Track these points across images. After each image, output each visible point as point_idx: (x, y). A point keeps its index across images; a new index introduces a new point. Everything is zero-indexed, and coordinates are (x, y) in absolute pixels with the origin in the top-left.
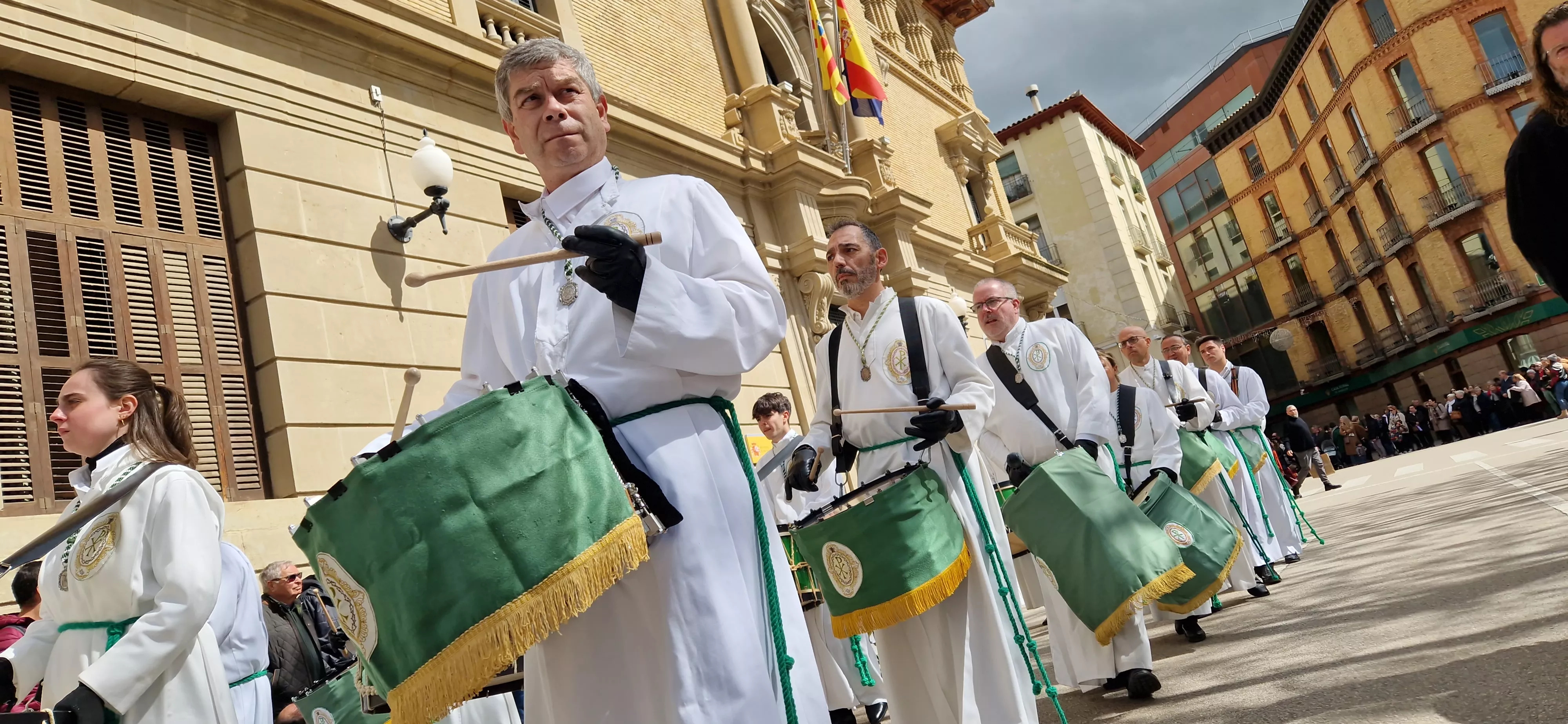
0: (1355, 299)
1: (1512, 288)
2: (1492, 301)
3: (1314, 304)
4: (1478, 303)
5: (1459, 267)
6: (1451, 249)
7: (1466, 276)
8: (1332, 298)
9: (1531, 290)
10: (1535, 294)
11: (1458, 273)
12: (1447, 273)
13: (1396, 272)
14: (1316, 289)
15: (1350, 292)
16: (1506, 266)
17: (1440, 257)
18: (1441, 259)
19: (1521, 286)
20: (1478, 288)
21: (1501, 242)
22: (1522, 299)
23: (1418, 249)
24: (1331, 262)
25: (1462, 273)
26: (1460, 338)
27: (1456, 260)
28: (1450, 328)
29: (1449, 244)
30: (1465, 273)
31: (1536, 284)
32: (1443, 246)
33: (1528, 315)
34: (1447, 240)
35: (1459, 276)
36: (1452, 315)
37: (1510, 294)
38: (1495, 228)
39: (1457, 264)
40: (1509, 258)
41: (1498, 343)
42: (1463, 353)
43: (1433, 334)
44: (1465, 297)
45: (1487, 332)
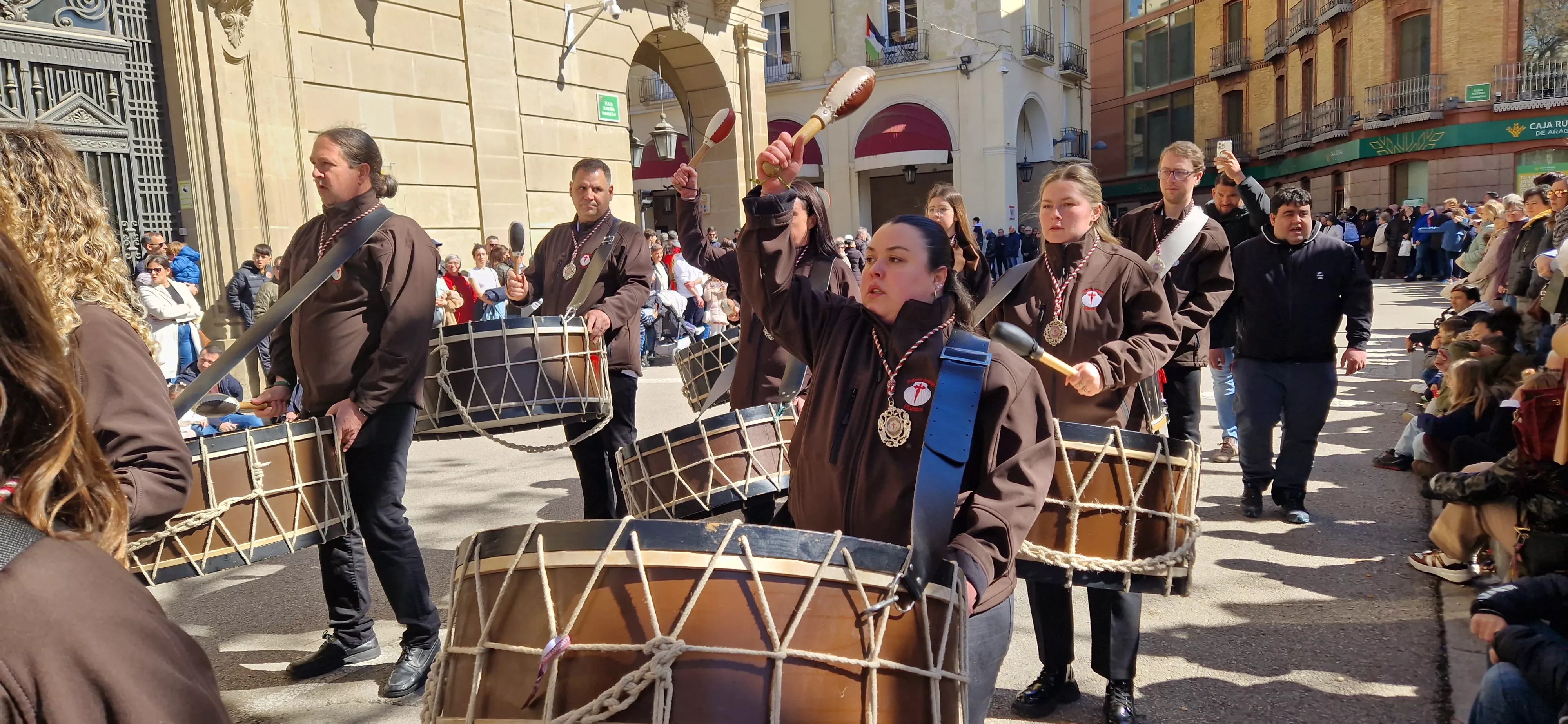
0: (1280, 73)
1: (1432, 98)
2: (1403, 109)
3: (1237, 68)
4: (1388, 108)
5: (1386, 56)
6: (1386, 30)
7: (1390, 69)
8: (1261, 64)
9: (1453, 105)
10: (1456, 111)
11: (1382, 63)
12: (1370, 61)
13: (1325, 44)
14: (1247, 49)
15: (1278, 60)
16: (1437, 66)
17: (1370, 37)
18: (1371, 40)
19: (1443, 97)
20: (1395, 89)
21: (1444, 32)
22: (1439, 115)
23: (1354, 21)
24: (1274, 18)
25: (1385, 65)
26: (1352, 149)
27: (1386, 45)
28: (1350, 133)
29: (1387, 24)
30: (1390, 65)
31: (1461, 98)
32: (1379, 22)
33: (1437, 136)
34: (1387, 14)
35: (1382, 68)
36: (1356, 118)
37: (1426, 105)
38: (1445, 11)
39: (1385, 51)
40: (1446, 57)
41: (1391, 165)
42: (1352, 167)
43: (1329, 136)
44: (1379, 97)
45: (1384, 148)
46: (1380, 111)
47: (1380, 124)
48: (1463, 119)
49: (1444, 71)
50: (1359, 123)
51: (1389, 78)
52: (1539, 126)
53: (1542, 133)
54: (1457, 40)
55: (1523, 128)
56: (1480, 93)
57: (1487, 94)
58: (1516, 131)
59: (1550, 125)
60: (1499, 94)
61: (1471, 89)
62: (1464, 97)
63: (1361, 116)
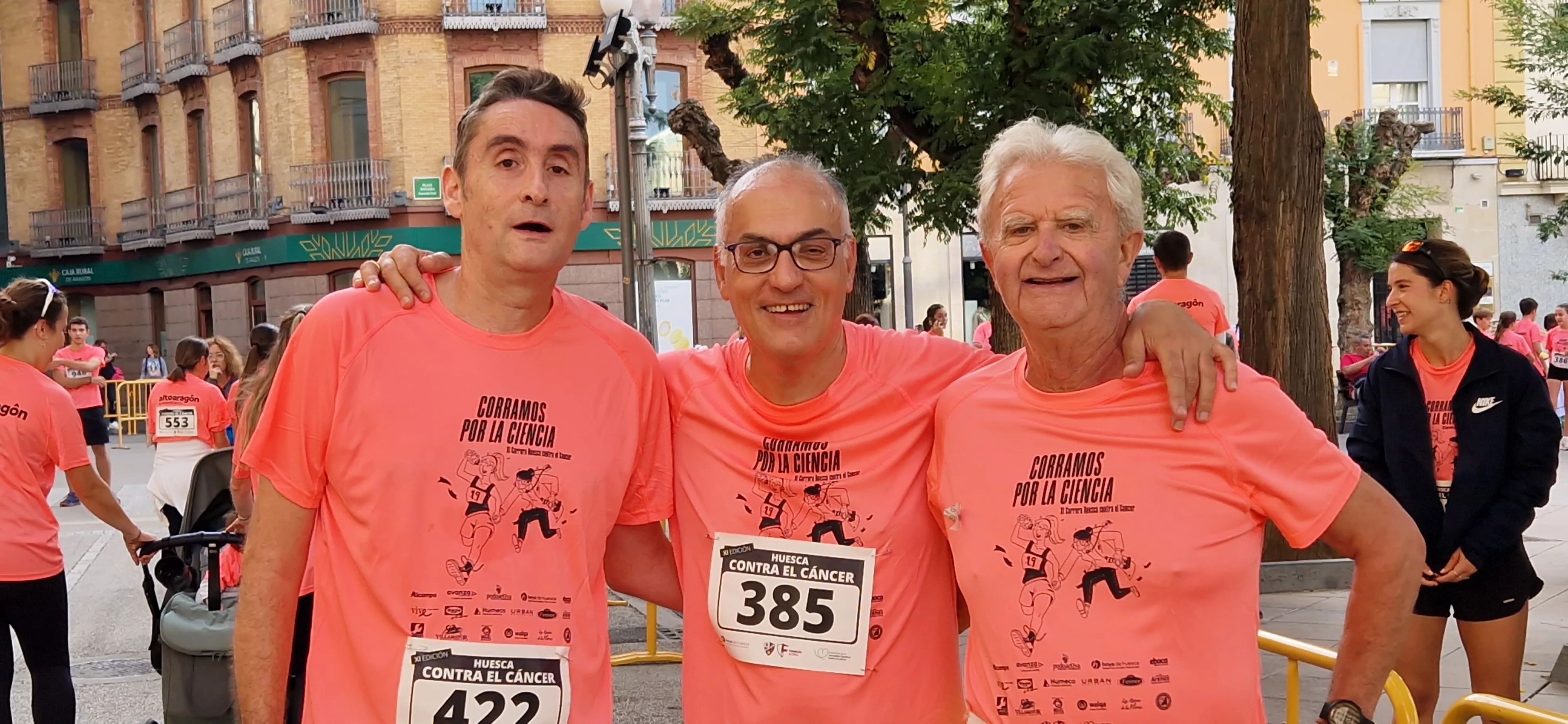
0: (147, 121)
1: (376, 189)
2: (340, 201)
4: (322, 197)
5: (313, 126)
6: (310, 90)
7: (319, 144)
8: (115, 104)
9: (403, 201)
10: (404, 210)
11: (308, 134)
12: (293, 129)
14: (91, 76)
16: (378, 148)
17: (290, 96)
18: (293, 102)
19: (389, 191)
20: (329, 172)
21: (382, 104)
23: (265, 69)
25: (313, 137)
26: (279, 248)
27: (311, 111)
28: (272, 225)
29: (311, 82)
30: (319, 140)
31: (408, 194)
32: (301, 79)
33: (383, 242)
34: (310, 71)
35: (309, 140)
36: (279, 205)
37: (370, 198)
38: (382, 78)
39: (311, 119)
40: (387, 137)
41: (329, 274)
42: (277, 272)
43: (242, 227)
44: (308, 180)
45: (320, 250)
46: (311, 199)
47: (312, 218)
48: (414, 221)
49: (386, 156)
50: (283, 213)
51: (320, 155)
54: (399, 117)
61: (418, 183)
62: (411, 193)
63: (285, 204)
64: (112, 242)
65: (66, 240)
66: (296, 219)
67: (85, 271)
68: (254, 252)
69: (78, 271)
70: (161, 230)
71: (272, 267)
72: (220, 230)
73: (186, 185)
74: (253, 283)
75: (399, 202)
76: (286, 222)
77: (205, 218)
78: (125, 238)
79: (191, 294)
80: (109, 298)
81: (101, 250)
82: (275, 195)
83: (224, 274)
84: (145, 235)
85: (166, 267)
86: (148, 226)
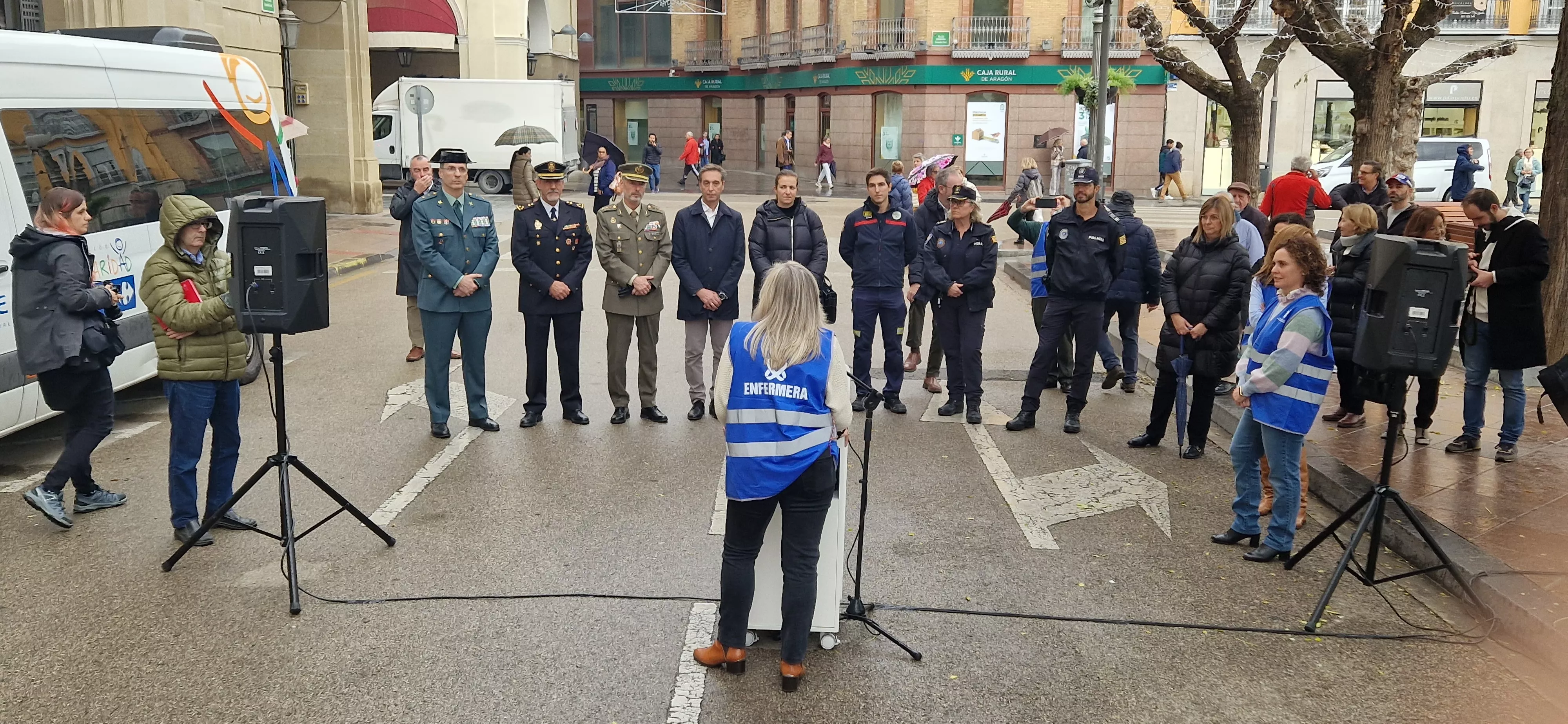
1: (910, 40)
2: (885, 46)
4: (870, 43)
7: (872, 6)
10: (924, 53)
11: (865, 1)
16: (910, 10)
19: (916, 40)
20: (878, 26)
22: (911, 55)
26: (841, 75)
28: (837, 60)
30: (872, 3)
31: (929, 43)
33: (909, 74)
35: (866, 4)
36: (843, 46)
37: (905, 45)
41: (873, 94)
42: (839, 91)
43: (819, 60)
44: (863, 30)
45: (868, 78)
46: (865, 43)
47: (865, 56)
48: (930, 62)
49: (915, 16)
50: (845, 52)
51: (872, 13)
52: (984, 73)
53: (986, 79)
55: (973, 73)
56: (941, 39)
57: (947, 40)
58: (967, 75)
59: (991, 73)
60: (956, 41)
61: (935, 35)
62: (929, 40)
63: (847, 46)
64: (734, 63)
65: (706, 61)
66: (855, 56)
67: (717, 82)
68: (824, 78)
69: (713, 82)
70: (766, 58)
71: (836, 87)
72: (804, 61)
73: (783, 29)
74: (823, 97)
75: (922, 48)
76: (848, 58)
77: (795, 51)
78: (742, 62)
79: (782, 101)
80: (731, 100)
81: (727, 68)
82: (842, 39)
83: (804, 91)
84: (755, 60)
85: (768, 82)
86: (758, 55)
